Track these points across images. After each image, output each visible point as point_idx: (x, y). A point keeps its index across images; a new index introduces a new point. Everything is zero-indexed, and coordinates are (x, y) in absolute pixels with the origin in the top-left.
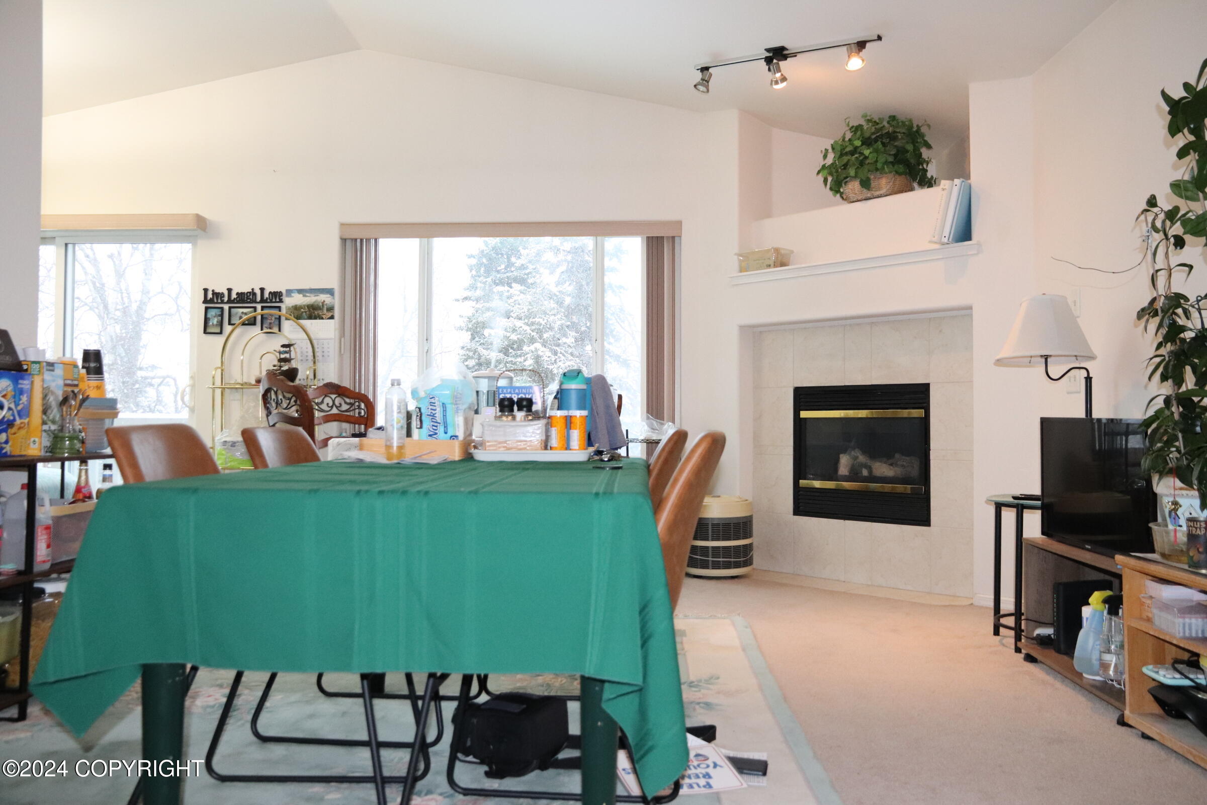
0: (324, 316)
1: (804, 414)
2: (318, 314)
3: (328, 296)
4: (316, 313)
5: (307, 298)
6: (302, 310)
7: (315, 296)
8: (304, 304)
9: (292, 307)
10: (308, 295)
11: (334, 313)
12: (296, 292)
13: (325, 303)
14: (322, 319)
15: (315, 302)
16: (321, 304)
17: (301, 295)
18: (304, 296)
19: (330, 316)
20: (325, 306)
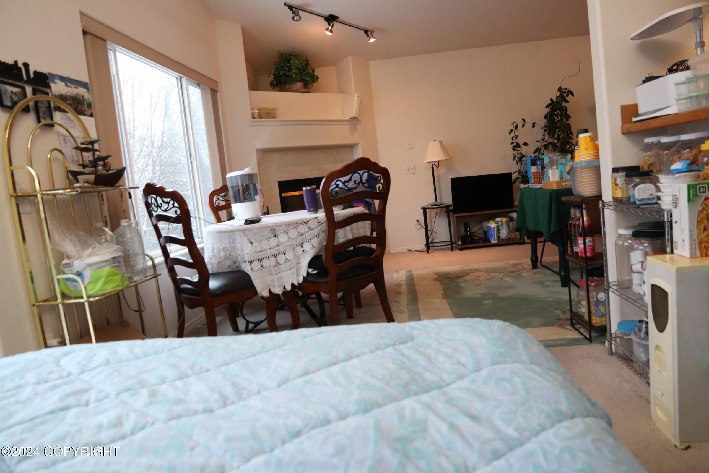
0: (86, 113)
1: (284, 195)
2: (81, 108)
3: (85, 90)
4: (80, 107)
5: (69, 89)
6: (68, 101)
7: (76, 88)
8: (68, 94)
9: (59, 95)
10: (69, 84)
11: (92, 111)
12: (58, 78)
13: (85, 97)
14: (85, 115)
15: (77, 94)
16: (81, 98)
17: (63, 84)
18: (66, 85)
19: (90, 113)
20: (85, 102)
